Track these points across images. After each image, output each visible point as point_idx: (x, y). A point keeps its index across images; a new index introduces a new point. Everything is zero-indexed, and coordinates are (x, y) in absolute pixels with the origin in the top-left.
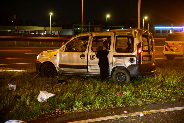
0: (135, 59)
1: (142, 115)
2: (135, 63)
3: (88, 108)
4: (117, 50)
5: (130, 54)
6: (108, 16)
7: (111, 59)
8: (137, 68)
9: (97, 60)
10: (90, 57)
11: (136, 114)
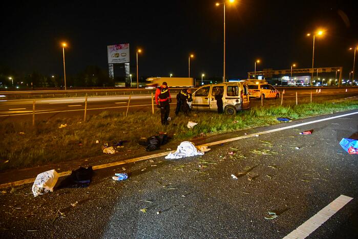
0: (239, 100)
1: (257, 136)
2: (239, 103)
3: (220, 132)
4: (228, 95)
5: (236, 97)
6: (203, 75)
7: (224, 100)
8: (240, 105)
9: (215, 101)
10: (211, 99)
11: (253, 135)
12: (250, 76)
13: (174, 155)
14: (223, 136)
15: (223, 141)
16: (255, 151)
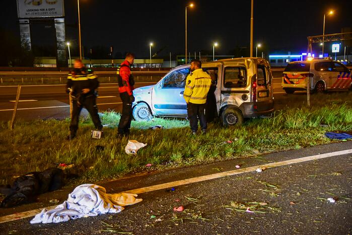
0: (249, 95)
1: (259, 170)
2: (249, 100)
3: (189, 162)
4: (226, 85)
6: (216, 45)
7: (218, 95)
8: (251, 106)
11: (251, 169)
12: (313, 44)
13: (50, 214)
14: (189, 170)
15: (181, 183)
16: (233, 204)
